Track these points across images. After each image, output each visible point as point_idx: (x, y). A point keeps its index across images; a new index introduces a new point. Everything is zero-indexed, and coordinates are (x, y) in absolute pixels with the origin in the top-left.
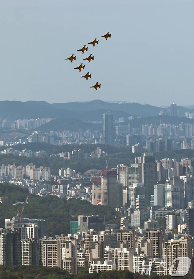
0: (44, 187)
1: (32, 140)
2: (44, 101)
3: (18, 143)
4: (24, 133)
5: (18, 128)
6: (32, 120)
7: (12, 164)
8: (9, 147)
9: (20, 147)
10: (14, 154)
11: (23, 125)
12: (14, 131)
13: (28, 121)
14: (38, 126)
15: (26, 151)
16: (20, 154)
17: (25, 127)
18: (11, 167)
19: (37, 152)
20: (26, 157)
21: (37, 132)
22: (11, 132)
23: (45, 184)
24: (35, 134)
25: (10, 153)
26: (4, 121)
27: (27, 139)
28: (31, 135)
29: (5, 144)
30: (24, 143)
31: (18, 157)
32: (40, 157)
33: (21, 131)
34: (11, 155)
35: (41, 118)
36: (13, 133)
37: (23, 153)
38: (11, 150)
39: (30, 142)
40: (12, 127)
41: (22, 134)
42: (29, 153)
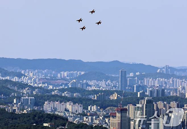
0: (78, 117)
1: (71, 86)
2: (80, 60)
3: (62, 87)
4: (66, 81)
5: (63, 77)
6: (72, 72)
7: (57, 101)
8: (56, 90)
9: (63, 90)
10: (59, 95)
11: (66, 75)
12: (59, 79)
13: (69, 73)
14: (76, 76)
15: (67, 93)
16: (63, 95)
17: (67, 77)
18: (57, 103)
19: (75, 94)
20: (67, 97)
21: (75, 81)
22: (58, 80)
23: (79, 115)
24: (73, 81)
25: (57, 93)
26: (53, 72)
27: (68, 85)
28: (71, 83)
29: (53, 88)
30: (66, 87)
31: (61, 97)
32: (76, 97)
33: (64, 79)
34: (57, 95)
35: (78, 72)
36: (59, 81)
37: (65, 94)
38: (57, 92)
39: (70, 87)
40: (58, 76)
41: (65, 81)
42: (69, 94)
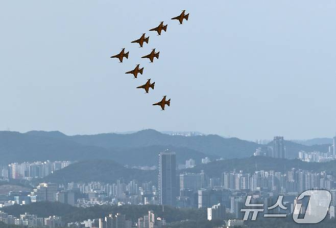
1: (37, 198)
3: (13, 202)
4: (23, 186)
5: (14, 177)
6: (37, 163)
10: (6, 222)
11: (22, 172)
12: (6, 183)
14: (47, 173)
15: (27, 217)
16: (17, 221)
17: (26, 176)
19: (46, 219)
20: (26, 227)
21: (45, 185)
22: (2, 184)
24: (42, 187)
27: (29, 196)
28: (35, 190)
30: (24, 202)
32: (50, 226)
33: (18, 182)
34: (2, 223)
35: (52, 161)
36: (4, 186)
37: (22, 219)
39: (34, 201)
40: (3, 175)
41: (20, 187)
42: (31, 219)
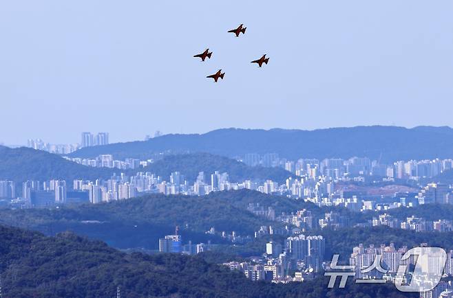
0: (448, 287)
1: (425, 200)
2: (447, 127)
3: (399, 204)
4: (410, 186)
5: (400, 176)
6: (425, 162)
7: (388, 245)
8: (382, 212)
9: (402, 214)
10: (391, 226)
11: (408, 171)
12: (391, 183)
13: (416, 164)
14: (436, 173)
15: (414, 221)
16: (403, 226)
17: (413, 175)
18: (387, 249)
19: (435, 223)
20: (413, 231)
21: (434, 185)
22: (386, 184)
23: (450, 282)
24: (430, 187)
25: (385, 223)
26: (374, 164)
27: (416, 197)
28: (423, 191)
29: (374, 207)
30: (411, 204)
31: (398, 232)
32: (440, 231)
33: (404, 181)
34: (387, 227)
35: (442, 159)
36: (389, 186)
37: (409, 223)
38: (387, 218)
39: (422, 202)
40: (388, 175)
41: (407, 188)
42: (419, 223)
